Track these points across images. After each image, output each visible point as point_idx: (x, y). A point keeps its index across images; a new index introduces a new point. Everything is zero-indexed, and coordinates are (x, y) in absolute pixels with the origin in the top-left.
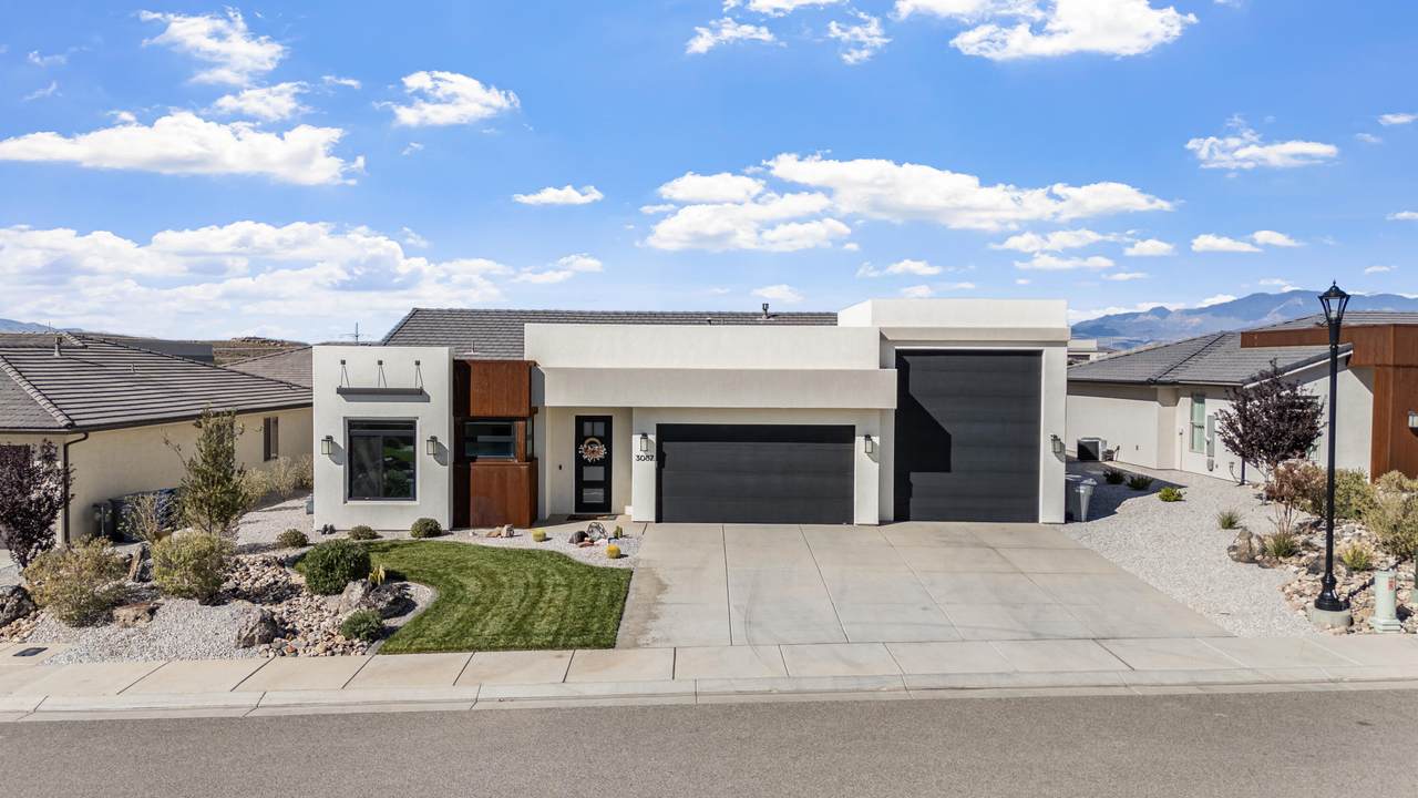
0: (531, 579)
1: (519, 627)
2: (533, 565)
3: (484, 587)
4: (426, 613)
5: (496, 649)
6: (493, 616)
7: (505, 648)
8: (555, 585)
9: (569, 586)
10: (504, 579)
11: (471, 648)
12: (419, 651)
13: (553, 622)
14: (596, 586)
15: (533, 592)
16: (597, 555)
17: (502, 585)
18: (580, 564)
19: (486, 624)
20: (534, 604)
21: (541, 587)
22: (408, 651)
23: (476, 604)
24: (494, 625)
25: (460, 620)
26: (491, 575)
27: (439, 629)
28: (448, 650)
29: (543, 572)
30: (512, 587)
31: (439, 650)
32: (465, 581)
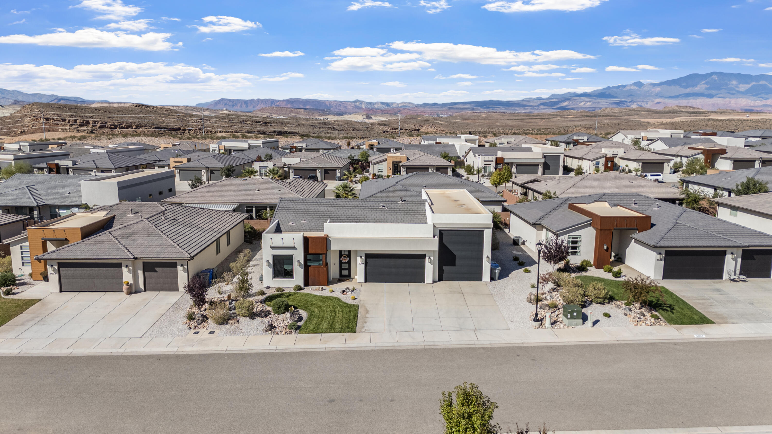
0: (332, 309)
1: (332, 326)
2: (331, 303)
3: (319, 311)
4: (307, 321)
5: (327, 333)
6: (325, 322)
7: (329, 333)
8: (339, 311)
9: (342, 312)
10: (324, 308)
11: (321, 333)
12: (308, 333)
13: (340, 325)
14: (350, 311)
15: (333, 314)
16: (347, 299)
17: (324, 311)
18: (344, 303)
19: (323, 325)
20: (334, 318)
21: (335, 311)
22: (306, 333)
23: (319, 318)
24: (325, 326)
25: (316, 324)
26: (320, 307)
27: (312, 327)
28: (315, 333)
29: (334, 306)
30: (327, 312)
31: (313, 333)
32: (314, 309)
